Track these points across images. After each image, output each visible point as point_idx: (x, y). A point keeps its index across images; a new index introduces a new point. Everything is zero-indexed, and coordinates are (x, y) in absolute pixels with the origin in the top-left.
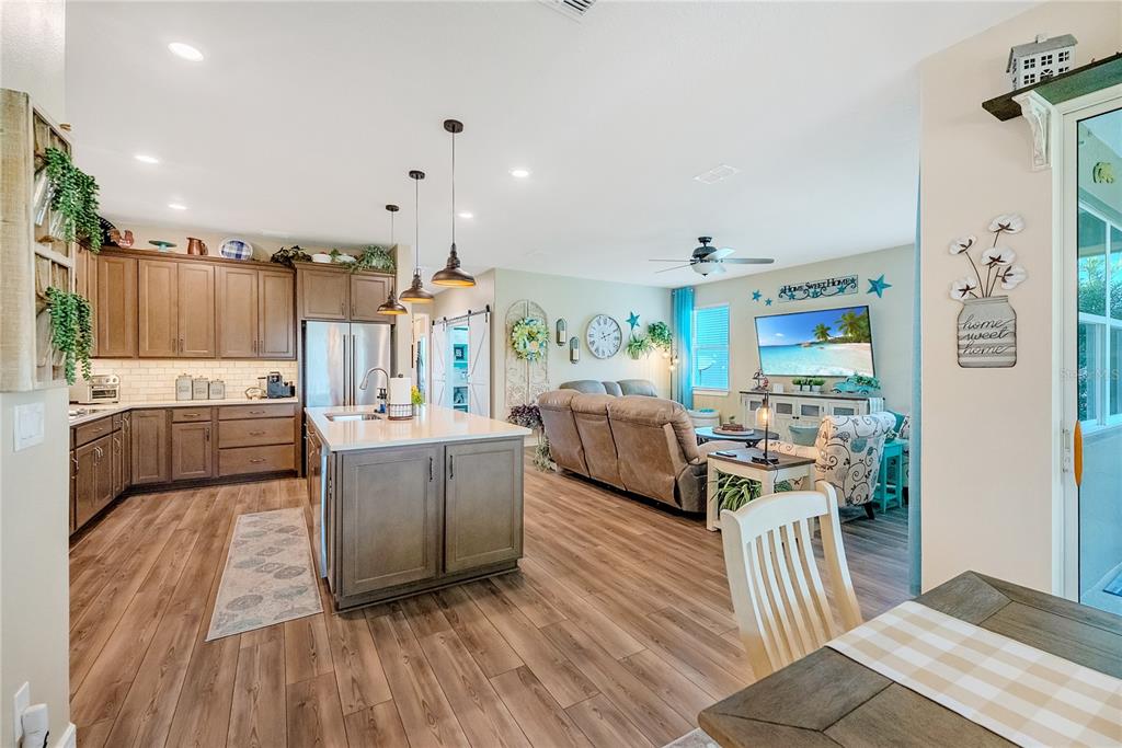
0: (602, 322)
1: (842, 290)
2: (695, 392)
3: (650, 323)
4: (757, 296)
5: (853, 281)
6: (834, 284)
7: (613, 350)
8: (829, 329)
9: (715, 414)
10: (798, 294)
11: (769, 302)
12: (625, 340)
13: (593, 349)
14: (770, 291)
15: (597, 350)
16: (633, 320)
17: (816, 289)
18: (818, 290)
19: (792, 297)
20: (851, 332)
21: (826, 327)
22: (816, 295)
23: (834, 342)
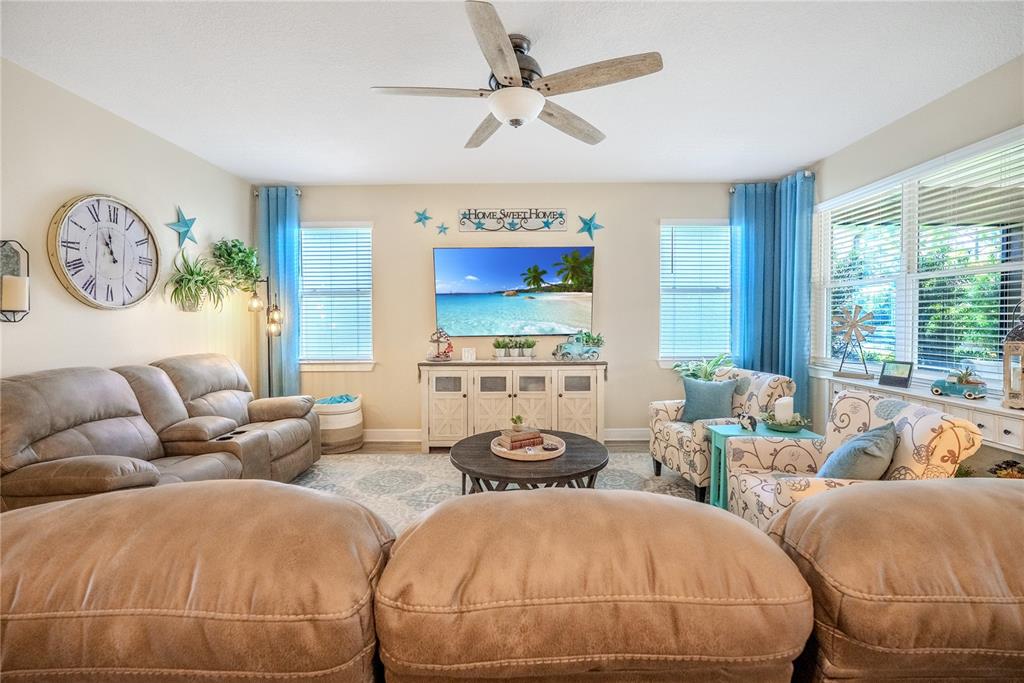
0: (104, 214)
1: (547, 224)
2: (305, 368)
3: (217, 240)
4: (422, 218)
5: (561, 215)
6: (537, 216)
7: (137, 288)
8: (544, 272)
9: (356, 404)
10: (489, 223)
11: (443, 229)
12: (166, 268)
13: (77, 282)
14: (447, 214)
15: (90, 284)
16: (183, 226)
17: (513, 220)
18: (516, 221)
19: (479, 226)
20: (572, 278)
21: (540, 270)
22: (513, 227)
23: (549, 290)
